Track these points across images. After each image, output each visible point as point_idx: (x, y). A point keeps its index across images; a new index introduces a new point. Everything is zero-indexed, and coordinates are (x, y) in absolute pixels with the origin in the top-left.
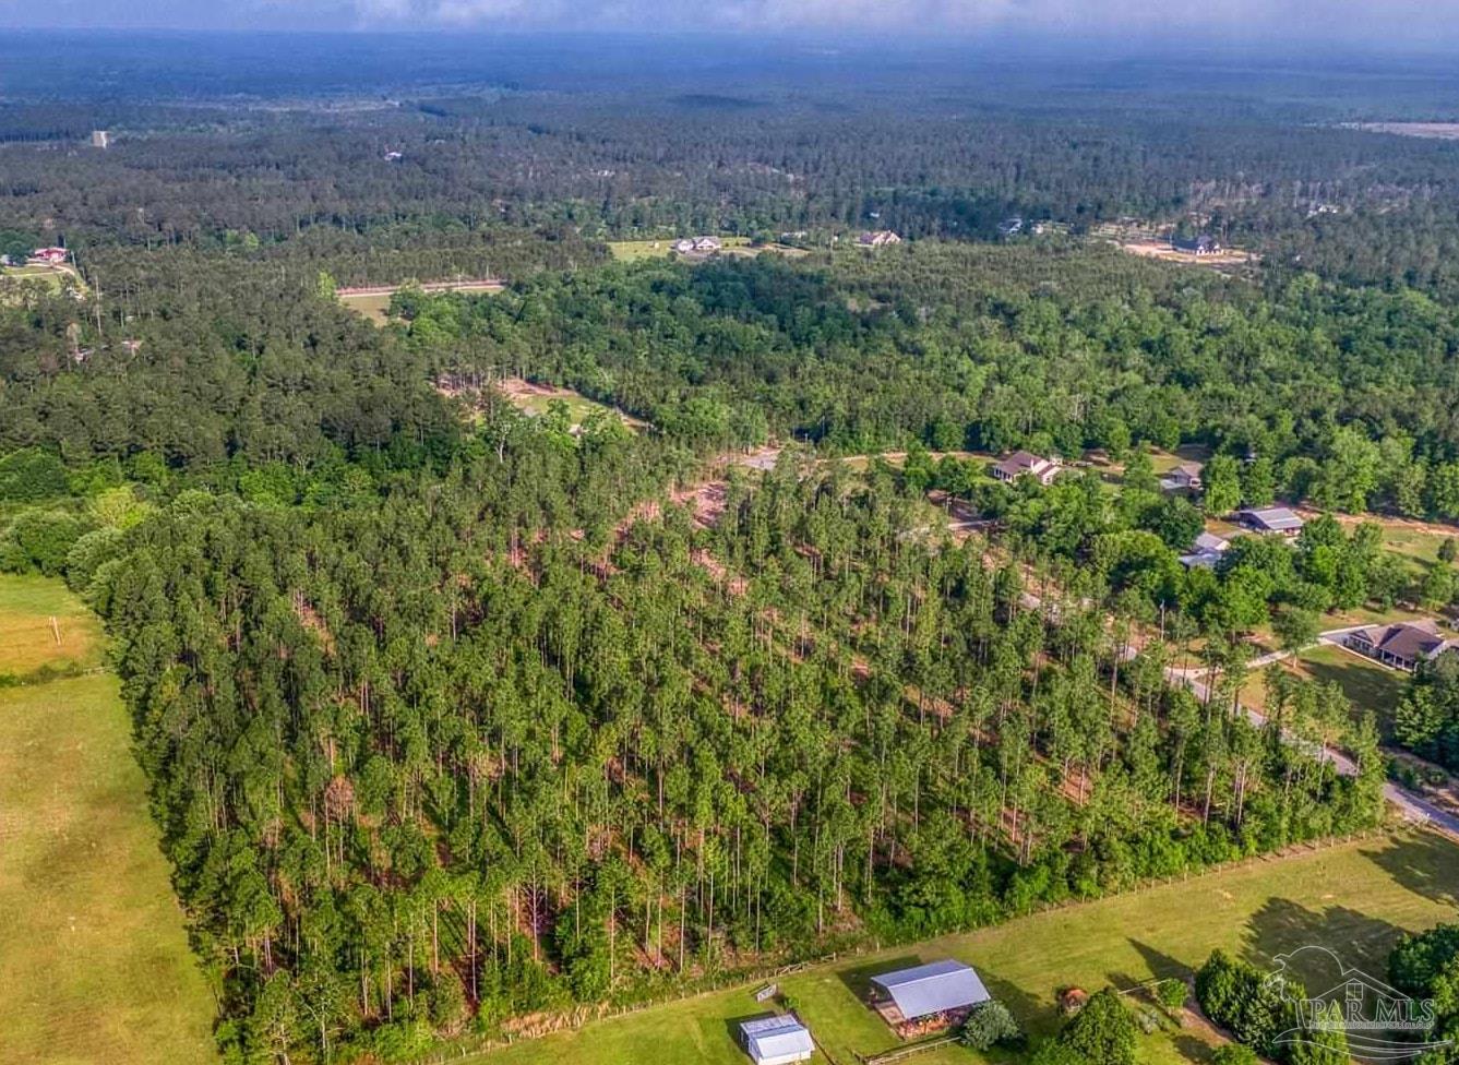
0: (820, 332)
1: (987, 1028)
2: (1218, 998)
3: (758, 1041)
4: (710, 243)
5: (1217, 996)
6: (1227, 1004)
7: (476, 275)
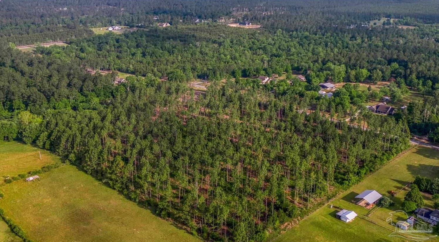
0: (176, 50)
1: (387, 202)
2: (424, 186)
3: (346, 216)
4: (118, 28)
5: (423, 185)
6: (426, 187)
7: (55, 40)
